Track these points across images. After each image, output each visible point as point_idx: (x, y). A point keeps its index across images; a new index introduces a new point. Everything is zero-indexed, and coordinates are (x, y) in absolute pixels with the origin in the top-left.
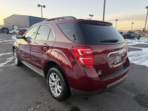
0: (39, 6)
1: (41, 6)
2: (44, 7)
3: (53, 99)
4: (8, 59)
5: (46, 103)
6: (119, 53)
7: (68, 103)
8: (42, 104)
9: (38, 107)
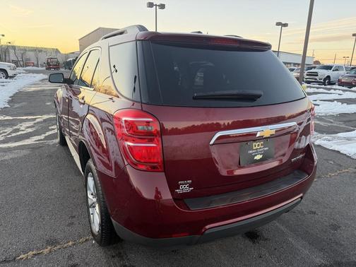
0: (151, 5)
1: (156, 5)
2: (162, 6)
3: (91, 237)
4: (53, 127)
5: (70, 243)
6: (256, 134)
7: (120, 253)
8: (59, 247)
9: (46, 251)
